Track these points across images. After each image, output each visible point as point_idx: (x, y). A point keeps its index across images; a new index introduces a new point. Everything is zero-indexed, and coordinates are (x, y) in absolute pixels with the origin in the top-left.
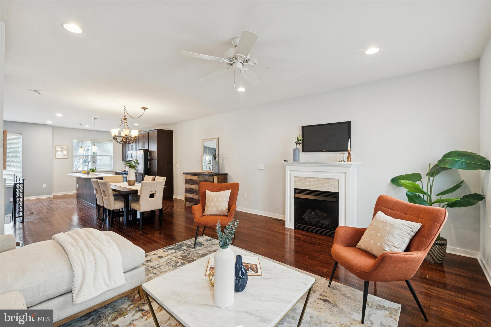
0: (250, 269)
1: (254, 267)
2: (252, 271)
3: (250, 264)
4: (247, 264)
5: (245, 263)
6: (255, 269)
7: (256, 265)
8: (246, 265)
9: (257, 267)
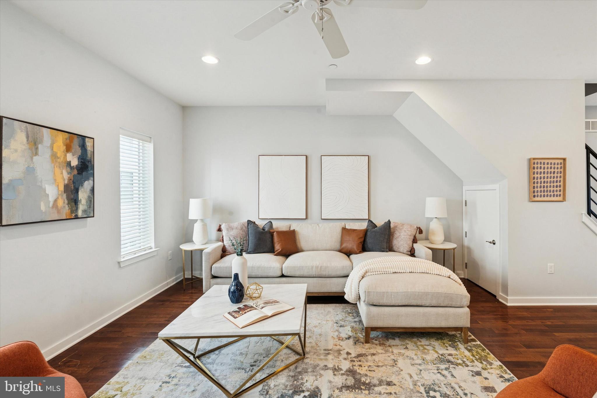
0: (238, 310)
1: (236, 315)
2: (235, 310)
3: (243, 314)
4: (245, 313)
5: (248, 312)
6: (233, 314)
7: (235, 318)
8: (245, 311)
9: (233, 317)
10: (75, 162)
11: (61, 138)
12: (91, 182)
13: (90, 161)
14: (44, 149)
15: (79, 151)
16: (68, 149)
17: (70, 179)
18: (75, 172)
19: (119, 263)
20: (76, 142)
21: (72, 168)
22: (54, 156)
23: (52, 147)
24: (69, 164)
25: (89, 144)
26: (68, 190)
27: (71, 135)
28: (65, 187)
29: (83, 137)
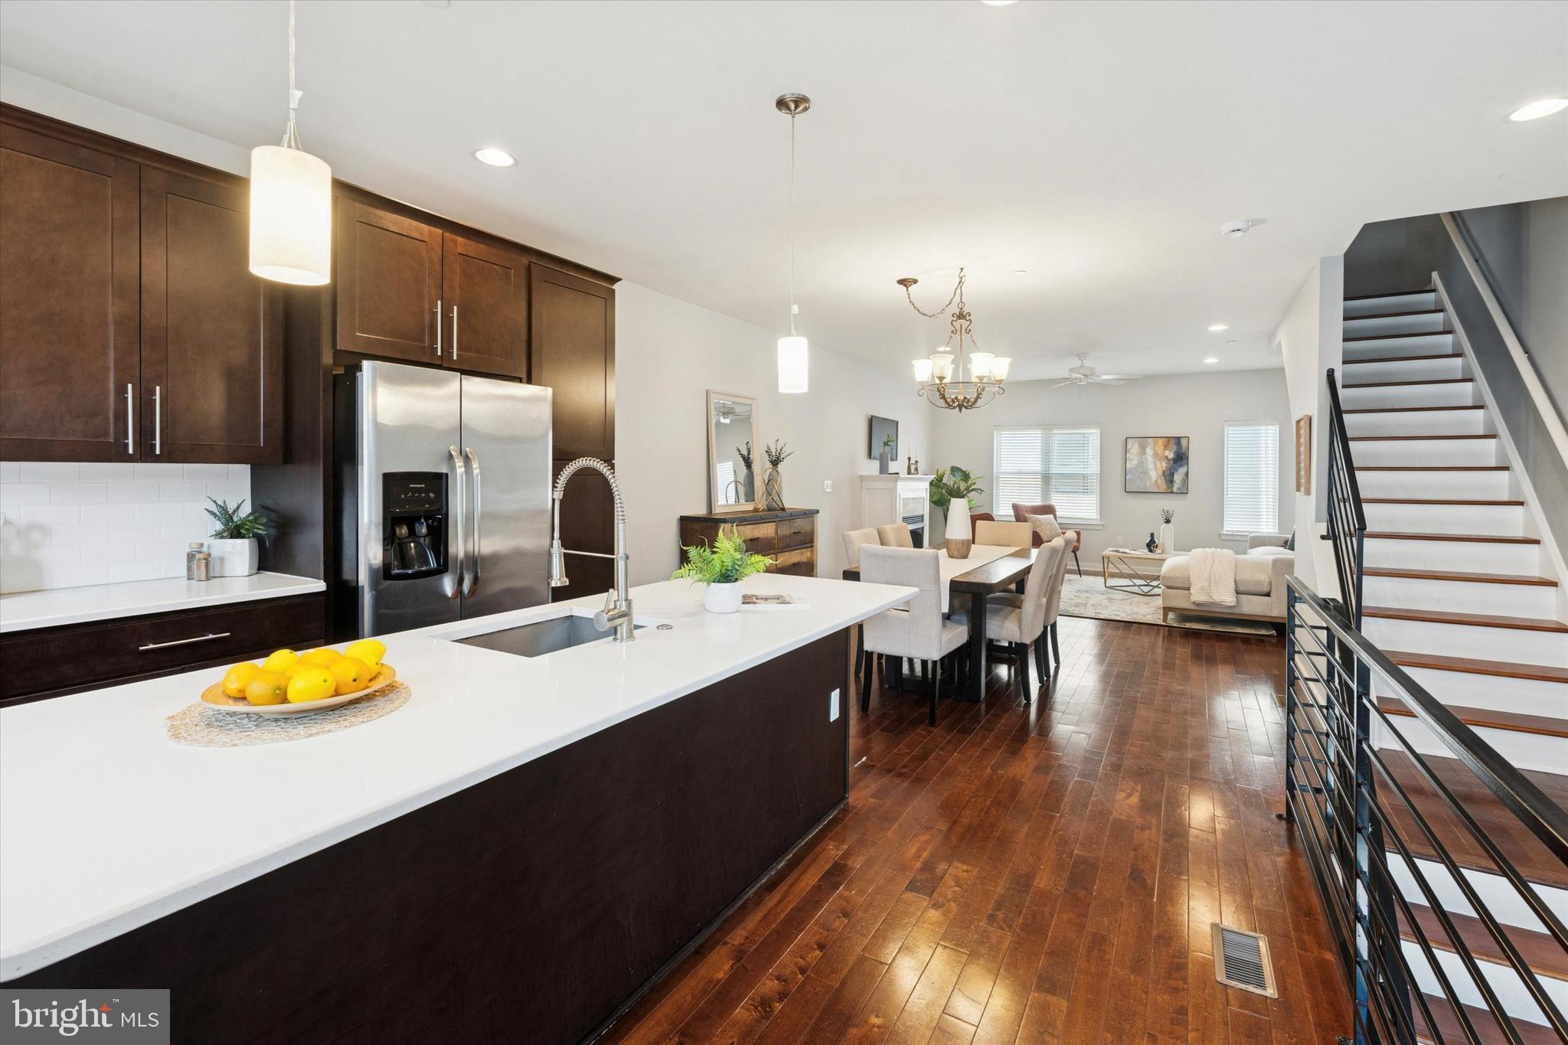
10: (1171, 456)
11: (1160, 442)
12: (1185, 468)
13: (1184, 454)
14: (1149, 451)
15: (1175, 448)
16: (1166, 447)
17: (1167, 467)
18: (1172, 462)
19: (1220, 535)
20: (1172, 441)
21: (1169, 460)
22: (1156, 454)
23: (1154, 449)
24: (1167, 457)
25: (1184, 442)
26: (1166, 474)
27: (1169, 438)
28: (1164, 472)
29: (1179, 438)
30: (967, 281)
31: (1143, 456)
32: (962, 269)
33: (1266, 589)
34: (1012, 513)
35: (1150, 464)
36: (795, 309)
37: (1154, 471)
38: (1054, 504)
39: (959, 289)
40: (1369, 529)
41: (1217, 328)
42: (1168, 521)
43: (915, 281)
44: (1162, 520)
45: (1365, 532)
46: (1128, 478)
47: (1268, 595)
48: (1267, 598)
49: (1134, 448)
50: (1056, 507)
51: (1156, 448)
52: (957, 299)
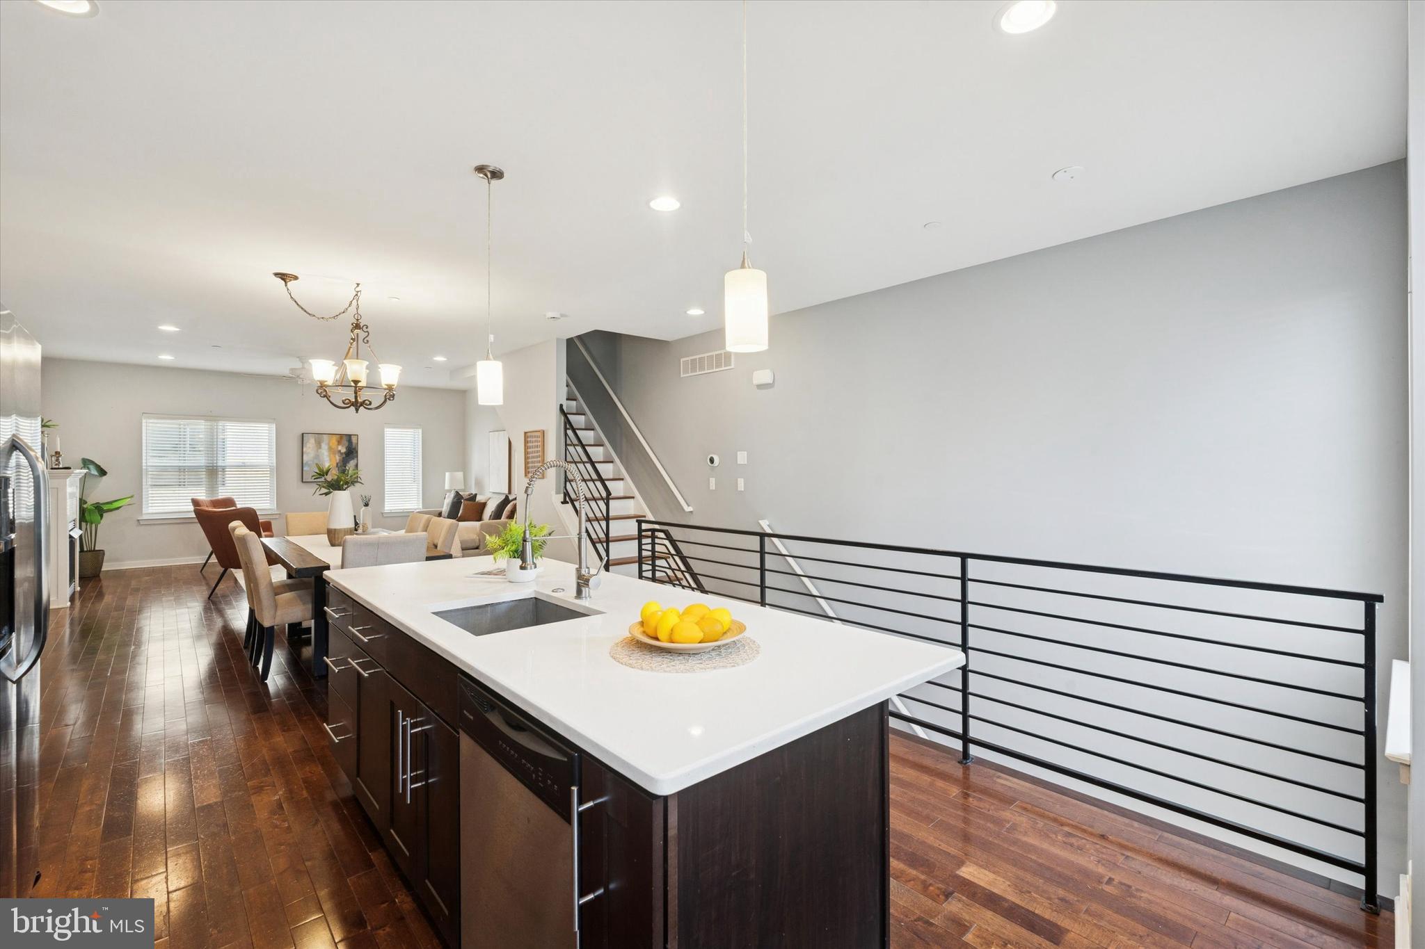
10: (344, 450)
11: (334, 440)
12: (355, 461)
13: (355, 449)
14: (324, 446)
15: (347, 444)
16: (339, 443)
17: (340, 460)
18: (344, 456)
19: (382, 513)
20: (344, 438)
21: (342, 454)
22: (330, 449)
23: (329, 444)
24: (340, 451)
25: (354, 439)
26: (339, 465)
27: (341, 436)
28: (337, 464)
29: (350, 436)
30: (362, 297)
31: (319, 450)
32: (358, 284)
33: (477, 545)
34: (192, 508)
35: (325, 457)
36: (492, 338)
37: (328, 460)
38: (233, 497)
39: (355, 301)
40: (613, 494)
41: (440, 359)
42: (366, 505)
43: (296, 278)
44: (362, 504)
45: (610, 497)
46: (304, 469)
47: (477, 548)
48: (477, 550)
49: (310, 444)
50: (235, 500)
51: (331, 444)
52: (352, 310)
